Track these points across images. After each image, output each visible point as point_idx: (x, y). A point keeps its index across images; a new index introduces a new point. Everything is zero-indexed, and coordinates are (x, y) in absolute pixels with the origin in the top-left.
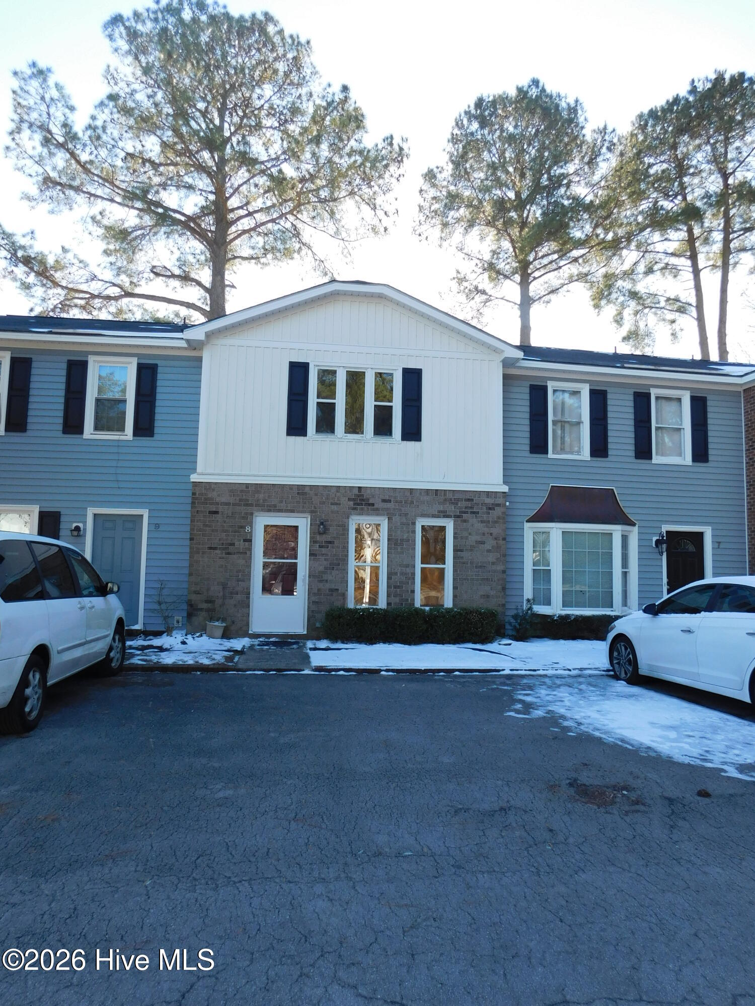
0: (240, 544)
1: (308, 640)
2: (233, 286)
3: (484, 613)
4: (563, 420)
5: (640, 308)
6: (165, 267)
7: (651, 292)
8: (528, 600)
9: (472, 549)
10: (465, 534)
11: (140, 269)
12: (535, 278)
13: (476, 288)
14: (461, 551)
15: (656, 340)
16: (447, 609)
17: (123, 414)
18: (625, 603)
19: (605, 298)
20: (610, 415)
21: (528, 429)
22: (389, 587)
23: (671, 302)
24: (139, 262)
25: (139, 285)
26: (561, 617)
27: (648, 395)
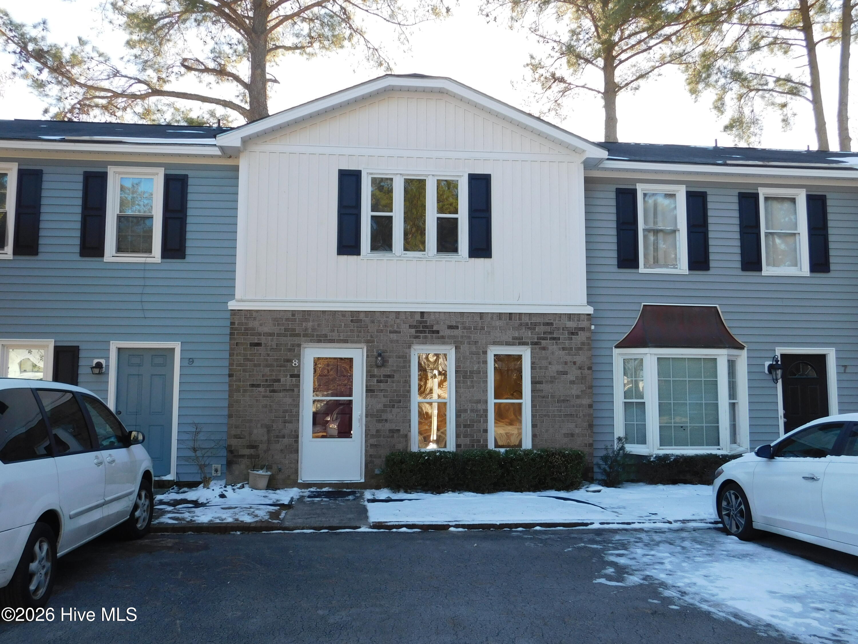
0: (287, 381)
1: (366, 488)
2: (275, 81)
3: (569, 454)
4: (656, 228)
5: (745, 91)
6: (197, 60)
7: (757, 72)
8: (620, 439)
9: (552, 380)
10: (544, 363)
11: (169, 62)
12: (621, 62)
13: (553, 75)
14: (540, 383)
15: (764, 128)
16: (525, 451)
17: (150, 231)
18: (734, 439)
19: (703, 81)
20: (710, 220)
21: (615, 239)
22: (458, 426)
23: (781, 82)
24: (168, 55)
25: (168, 81)
26: (659, 458)
27: (756, 196)
